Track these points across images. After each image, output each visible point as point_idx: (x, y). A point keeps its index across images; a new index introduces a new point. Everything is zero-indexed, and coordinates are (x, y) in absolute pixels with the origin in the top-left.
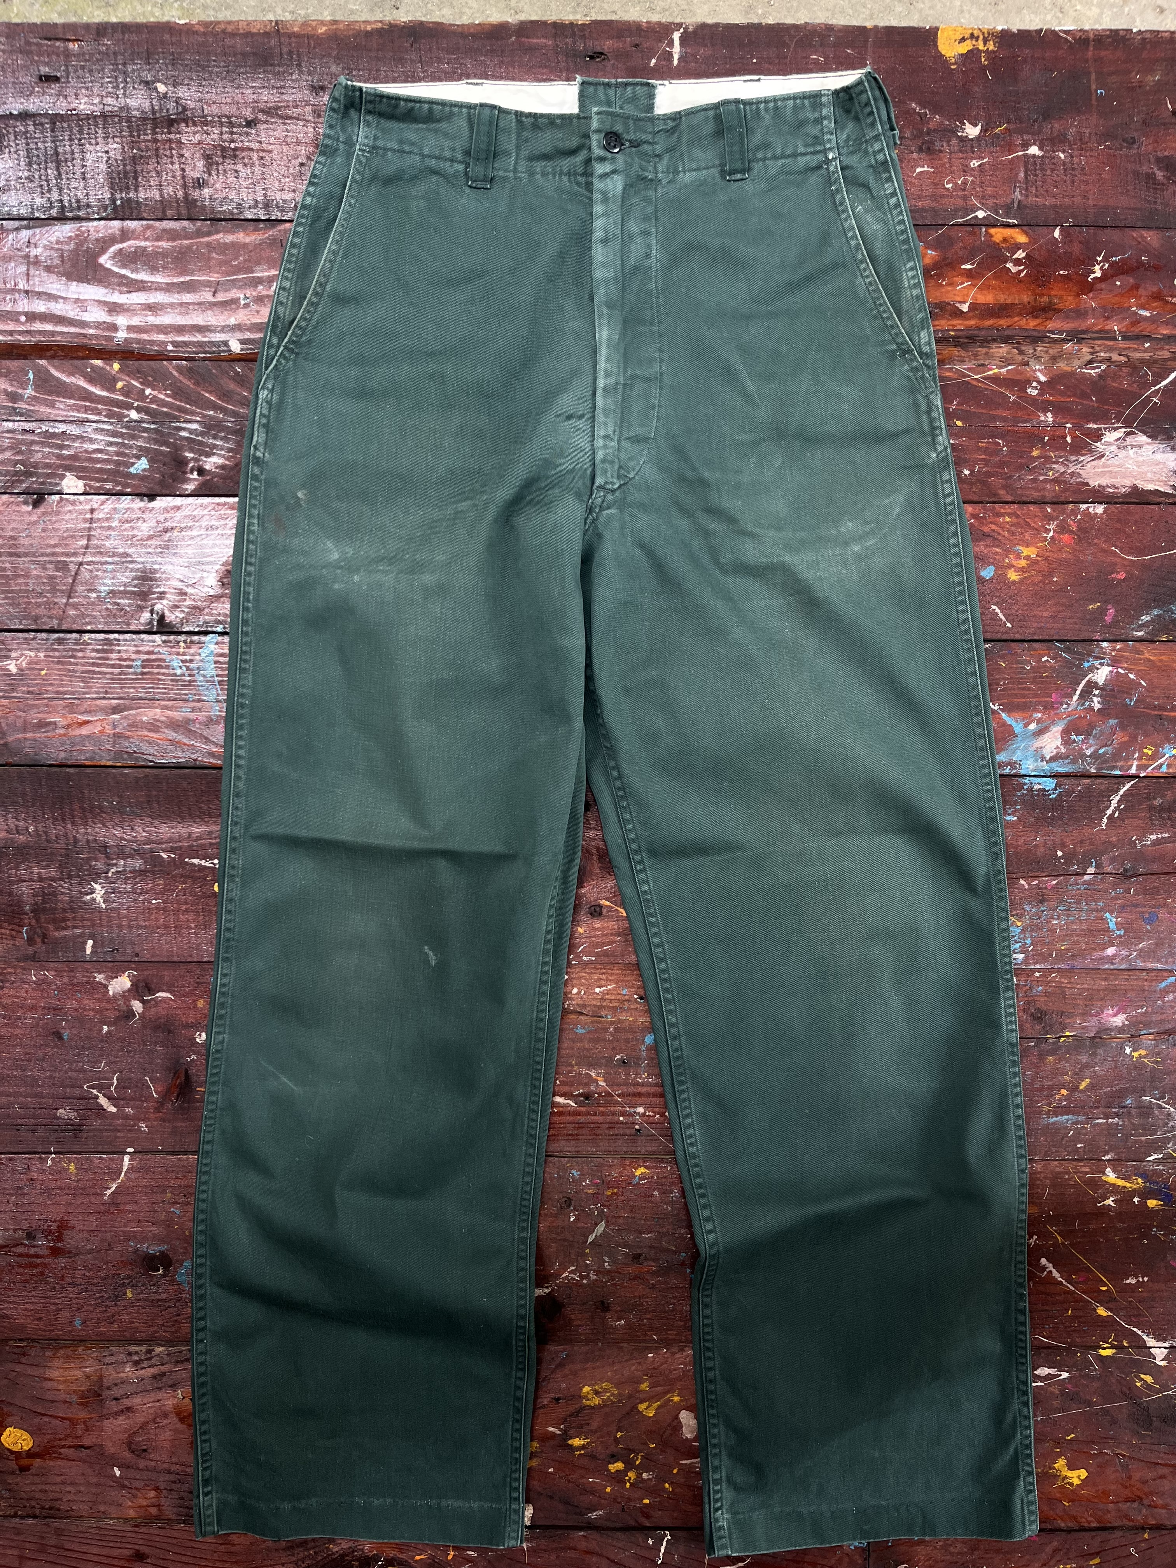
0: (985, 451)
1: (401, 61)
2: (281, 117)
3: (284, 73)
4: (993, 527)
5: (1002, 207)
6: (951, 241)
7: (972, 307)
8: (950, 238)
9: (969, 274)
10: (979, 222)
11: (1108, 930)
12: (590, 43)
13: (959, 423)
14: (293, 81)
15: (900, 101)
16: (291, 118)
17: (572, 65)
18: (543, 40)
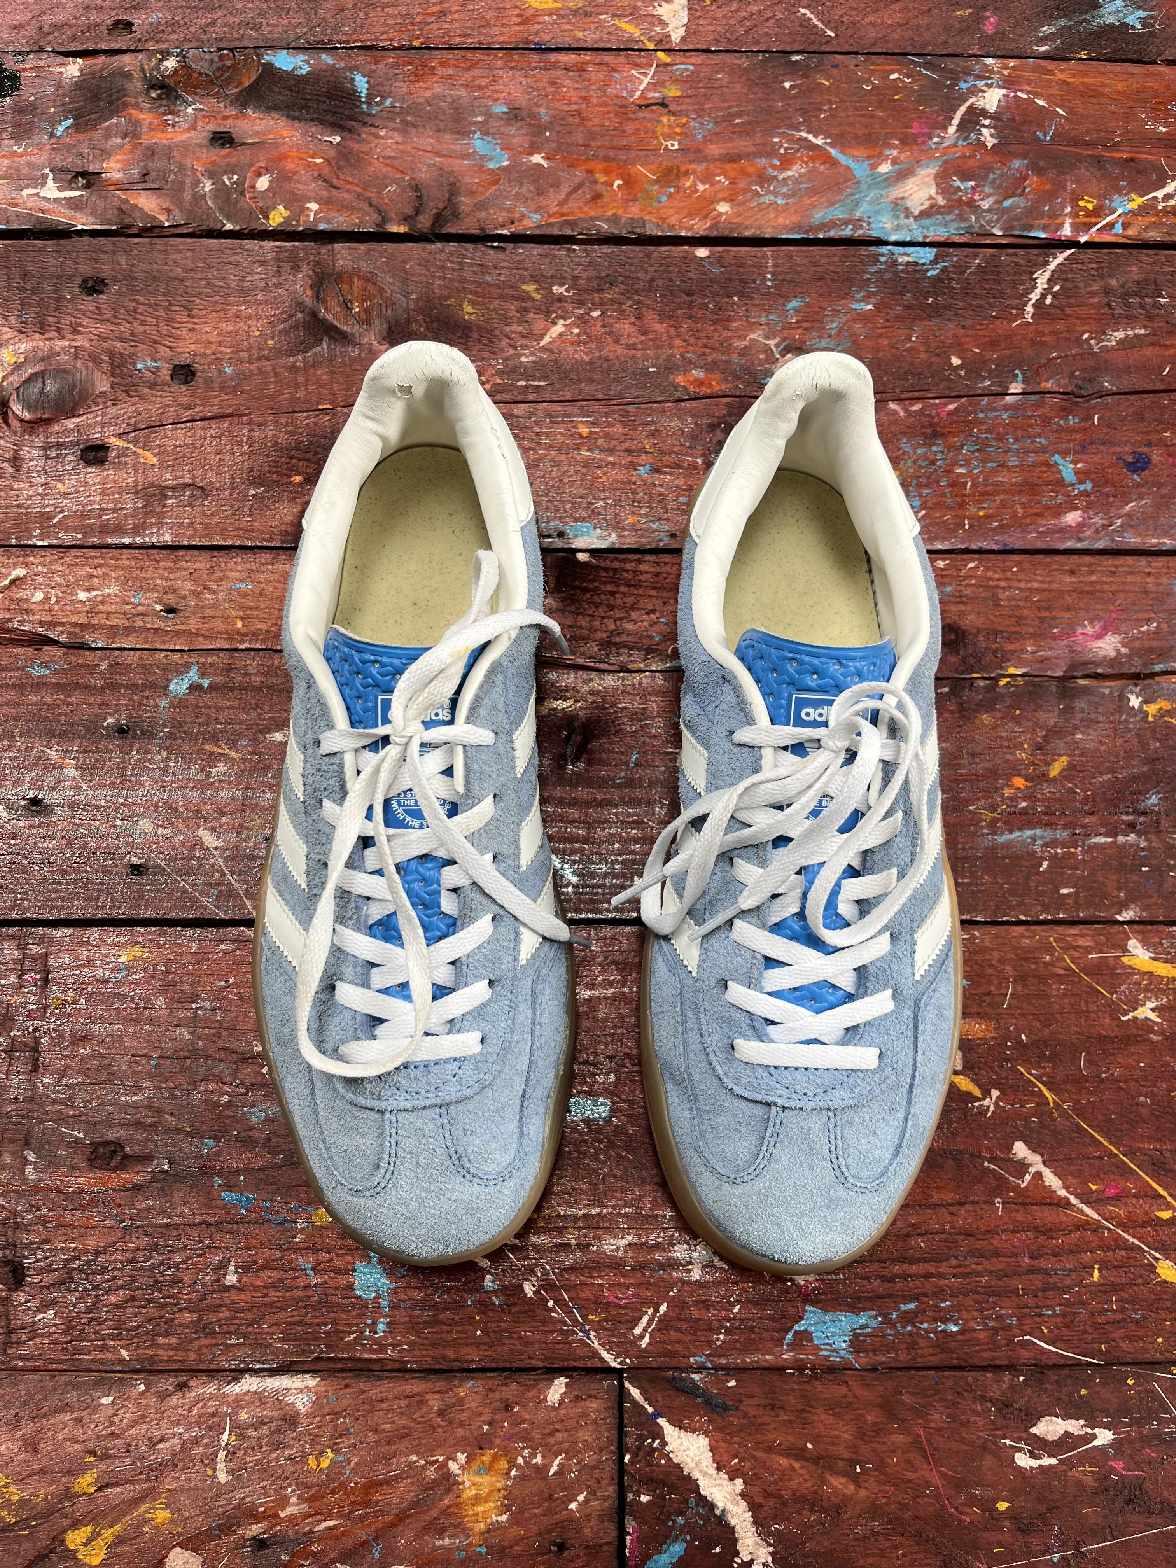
11: (1061, 482)
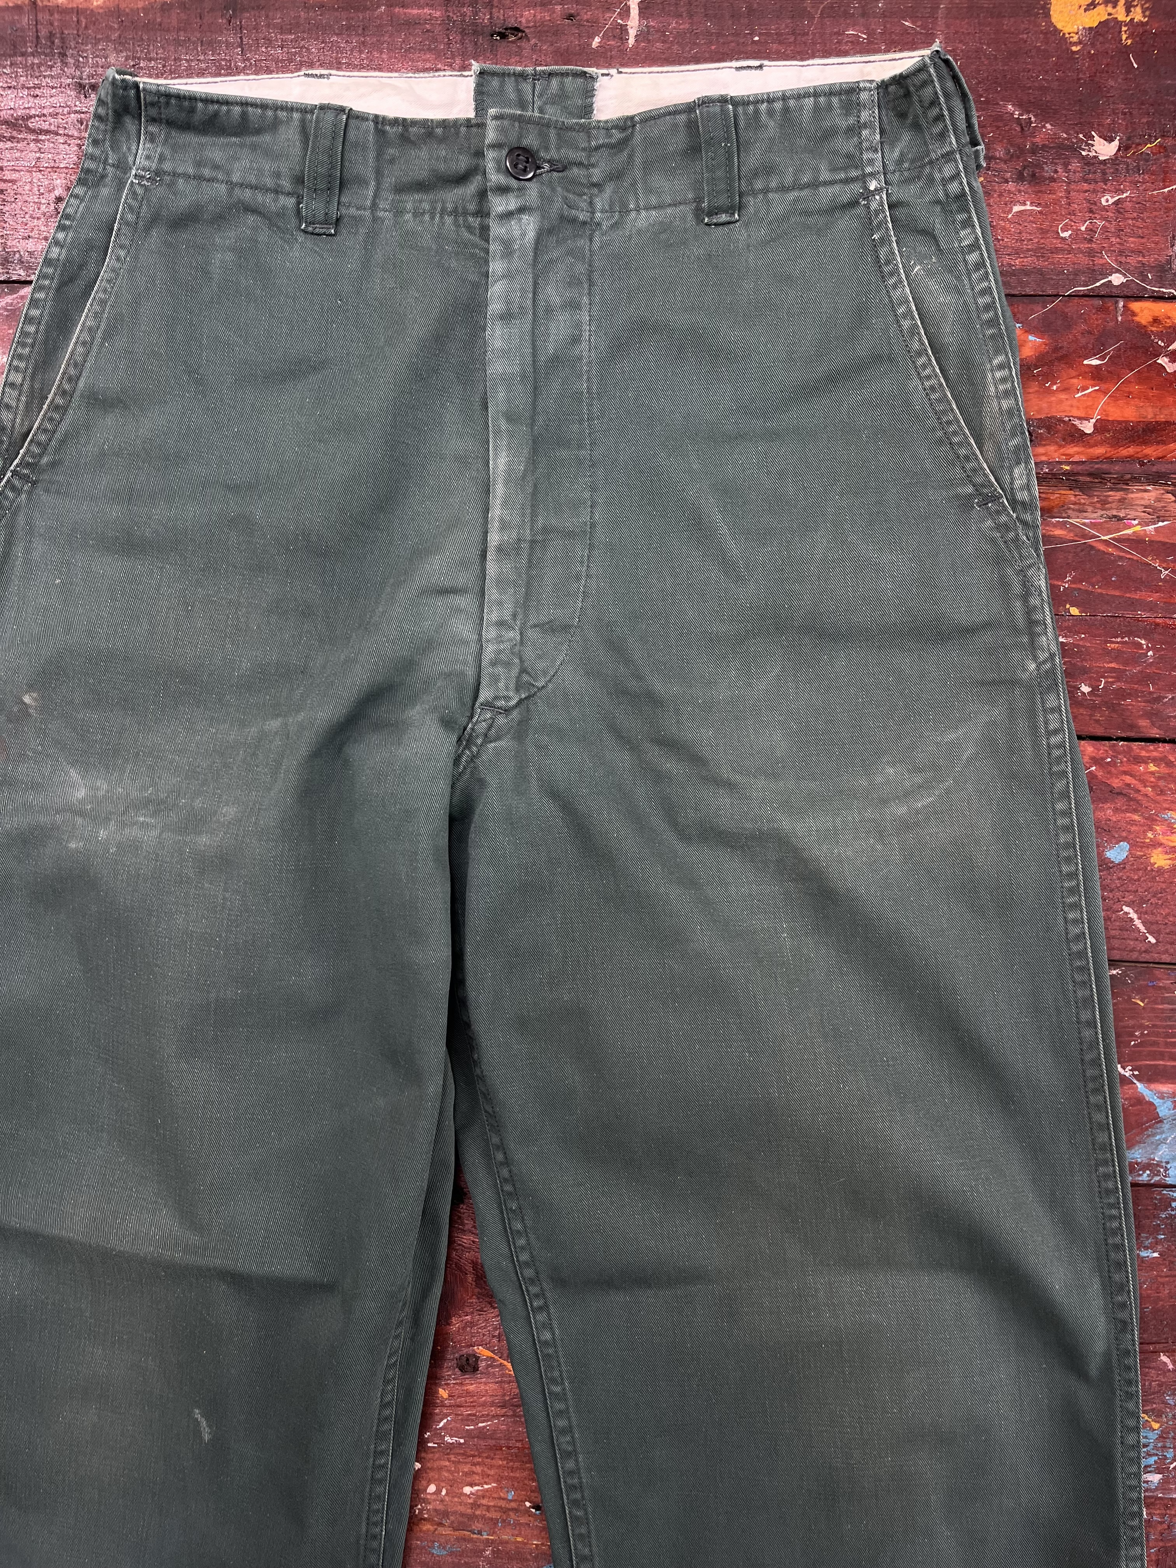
0: (1117, 656)
1: (212, 45)
2: (33, 131)
3: (39, 65)
4: (1128, 779)
5: (1152, 268)
6: (1068, 323)
7: (1101, 427)
8: (1065, 316)
9: (1096, 374)
10: (1115, 292)
12: (499, 14)
13: (1074, 611)
14: (52, 77)
15: (987, 102)
16: (47, 132)
17: (470, 48)
18: (427, 11)
